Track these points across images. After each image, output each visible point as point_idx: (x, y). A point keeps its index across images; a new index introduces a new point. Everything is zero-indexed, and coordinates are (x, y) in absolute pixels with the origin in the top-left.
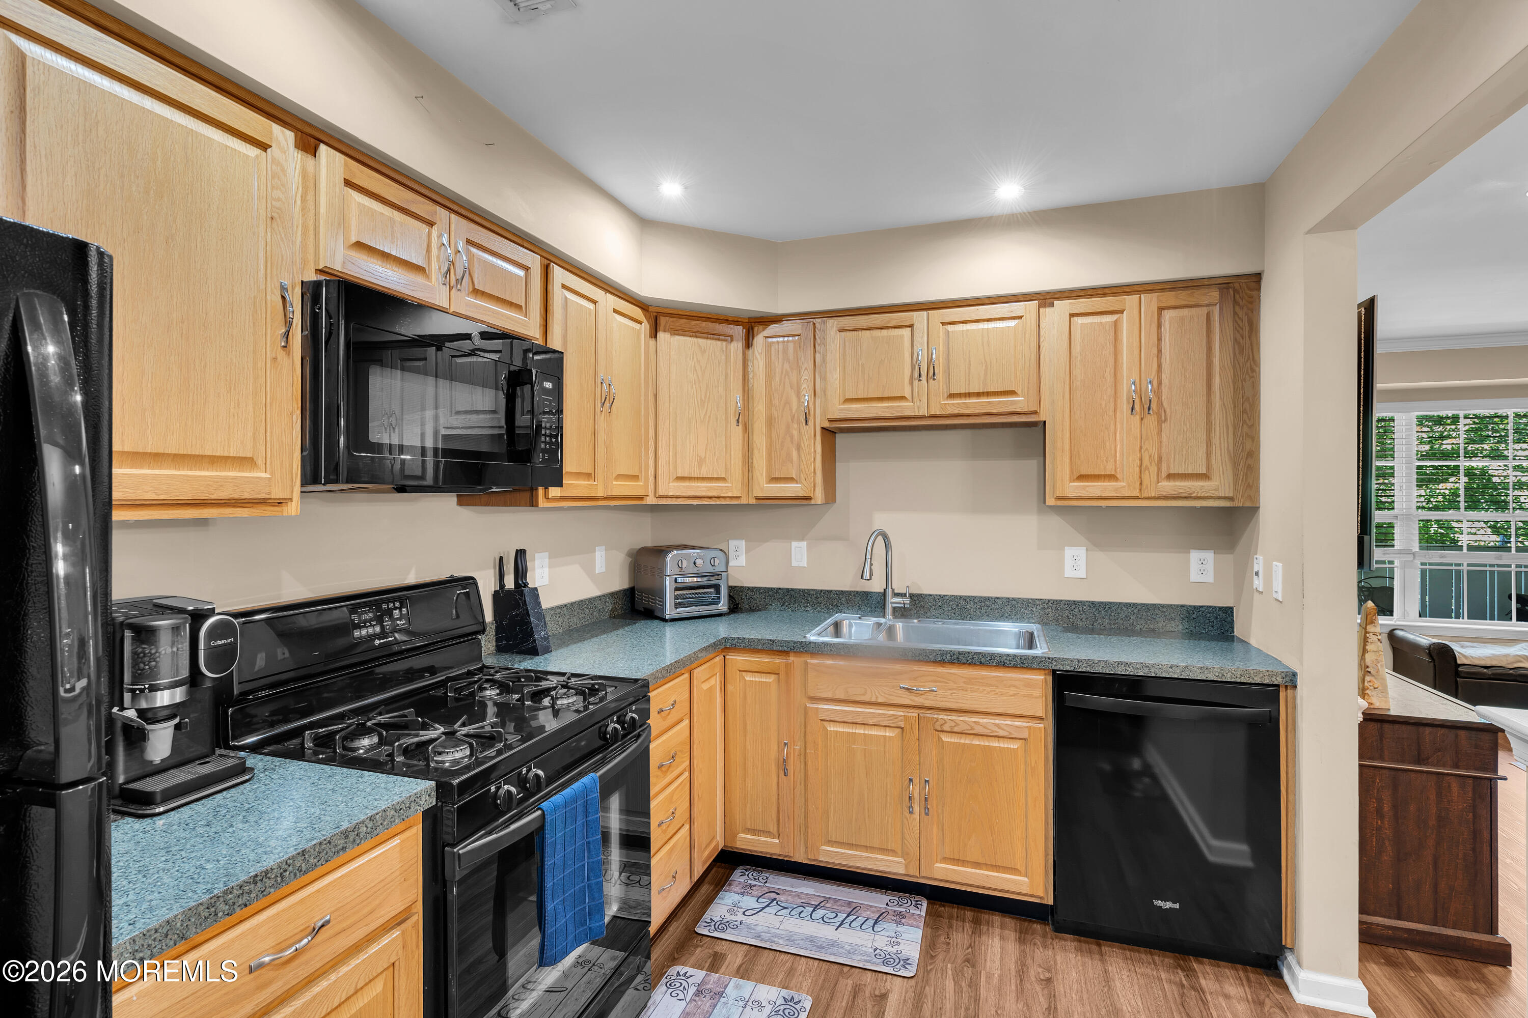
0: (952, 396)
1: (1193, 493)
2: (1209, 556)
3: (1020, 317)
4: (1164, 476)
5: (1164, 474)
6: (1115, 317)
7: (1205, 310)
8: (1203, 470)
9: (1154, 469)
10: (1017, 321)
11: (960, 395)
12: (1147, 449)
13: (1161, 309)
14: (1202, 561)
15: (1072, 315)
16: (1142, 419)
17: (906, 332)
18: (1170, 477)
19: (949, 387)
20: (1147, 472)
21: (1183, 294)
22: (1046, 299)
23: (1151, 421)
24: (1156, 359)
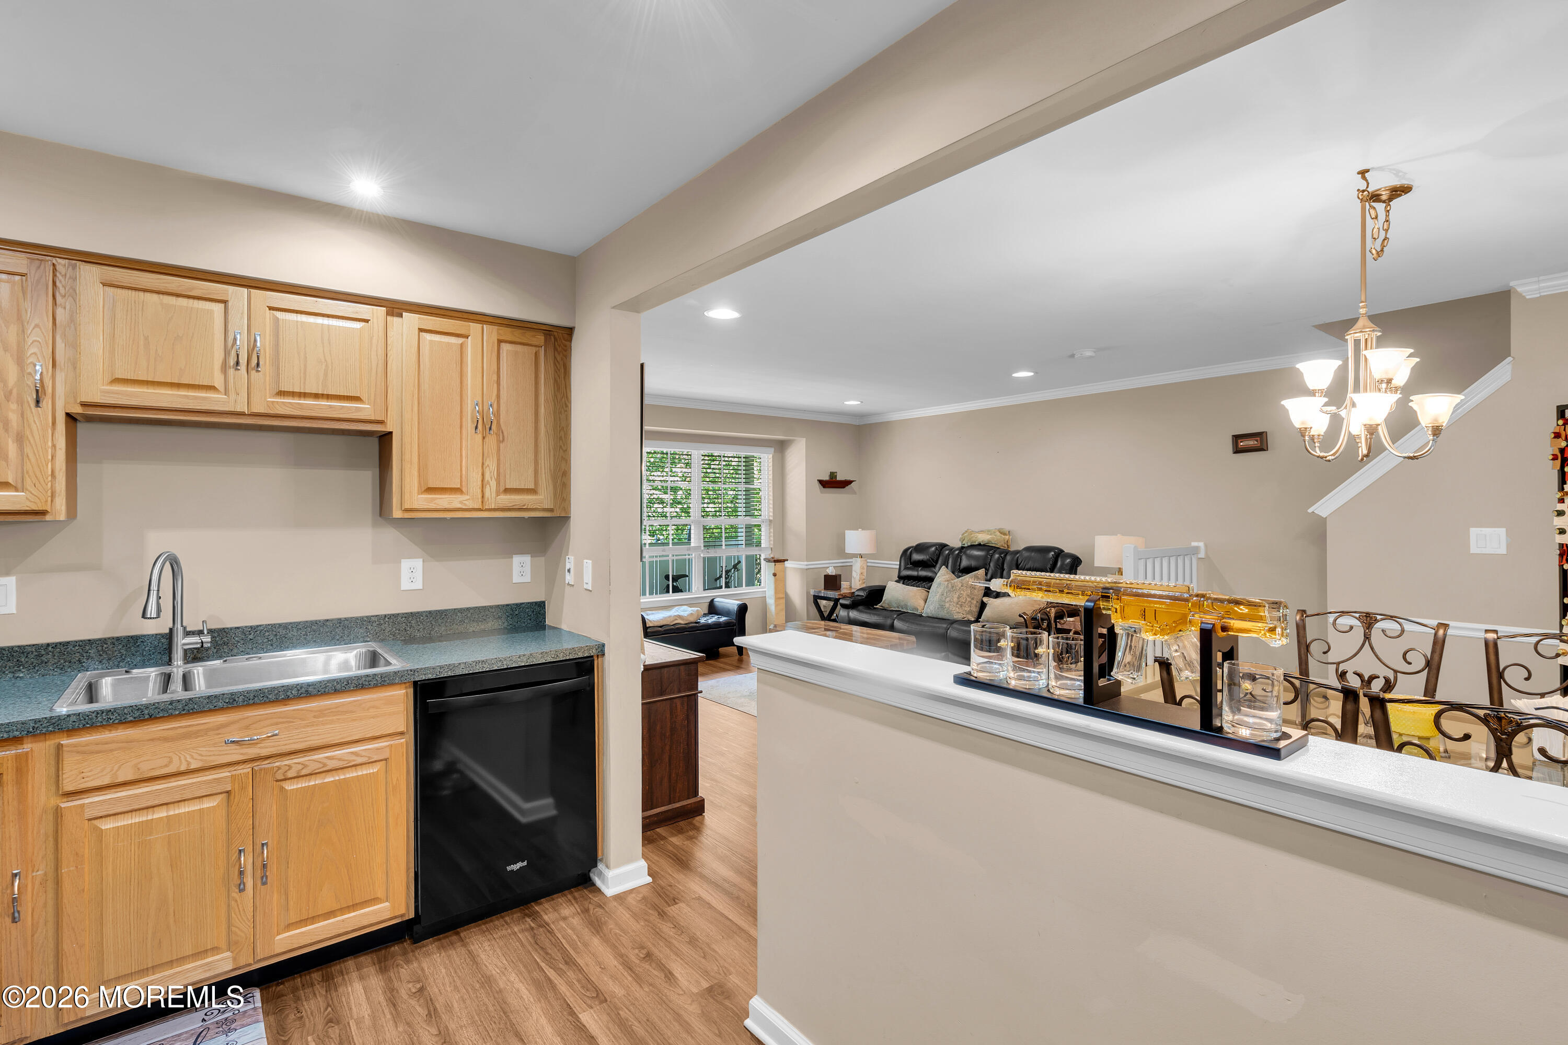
0: (282, 393)
1: (524, 506)
2: (527, 559)
3: (367, 321)
4: (501, 490)
5: (502, 489)
6: (460, 340)
7: (534, 349)
8: (532, 486)
9: (493, 484)
10: (362, 324)
11: (293, 394)
12: (488, 465)
13: (500, 341)
14: (522, 564)
15: (421, 330)
16: (484, 438)
17: (218, 308)
18: (507, 491)
19: (278, 382)
20: (488, 486)
21: (518, 332)
22: (395, 308)
23: (492, 440)
24: (495, 385)
